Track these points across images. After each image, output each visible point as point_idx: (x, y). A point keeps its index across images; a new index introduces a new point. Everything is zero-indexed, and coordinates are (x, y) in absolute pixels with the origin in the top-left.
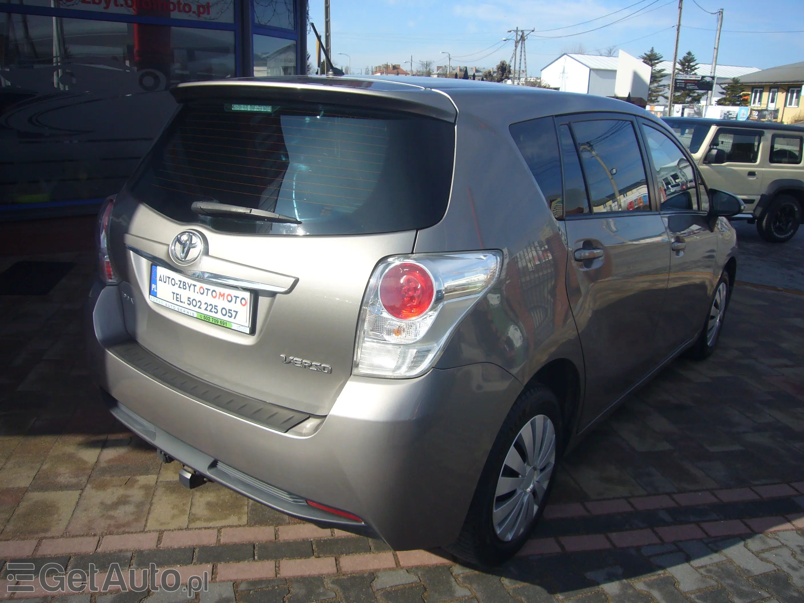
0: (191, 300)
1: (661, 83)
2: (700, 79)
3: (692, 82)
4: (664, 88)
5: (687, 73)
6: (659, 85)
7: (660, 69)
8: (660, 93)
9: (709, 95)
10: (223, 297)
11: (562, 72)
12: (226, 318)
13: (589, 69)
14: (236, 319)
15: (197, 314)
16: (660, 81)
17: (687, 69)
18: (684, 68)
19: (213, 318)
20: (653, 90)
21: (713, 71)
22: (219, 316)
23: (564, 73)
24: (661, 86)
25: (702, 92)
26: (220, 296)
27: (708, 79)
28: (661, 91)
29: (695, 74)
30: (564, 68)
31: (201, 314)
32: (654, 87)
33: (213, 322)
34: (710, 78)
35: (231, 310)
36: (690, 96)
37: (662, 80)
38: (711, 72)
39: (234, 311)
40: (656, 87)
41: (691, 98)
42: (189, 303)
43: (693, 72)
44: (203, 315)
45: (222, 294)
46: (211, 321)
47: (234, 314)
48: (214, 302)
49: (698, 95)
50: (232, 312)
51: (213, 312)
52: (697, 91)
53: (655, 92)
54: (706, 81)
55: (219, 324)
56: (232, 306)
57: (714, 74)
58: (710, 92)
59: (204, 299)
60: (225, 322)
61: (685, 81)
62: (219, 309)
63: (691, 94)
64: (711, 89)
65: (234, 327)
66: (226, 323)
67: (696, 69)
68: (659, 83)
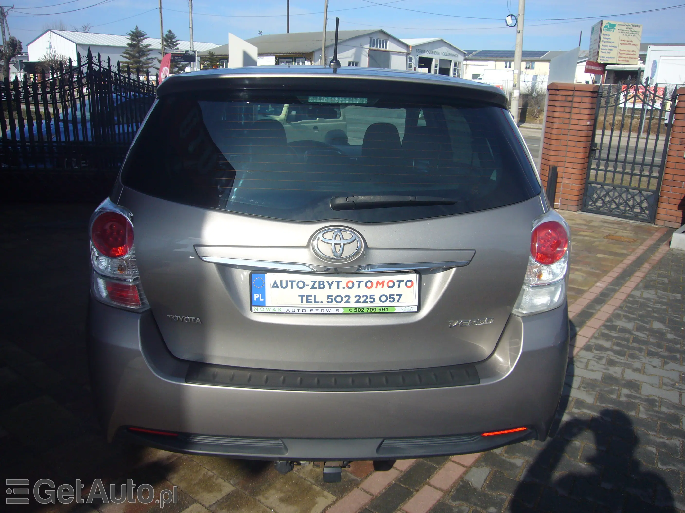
0: (333, 298)
1: (149, 57)
2: (184, 53)
3: (179, 55)
4: (152, 60)
5: (171, 47)
6: (148, 58)
7: (146, 44)
8: (150, 65)
9: (192, 66)
10: (381, 285)
11: (49, 47)
12: (387, 304)
13: (75, 44)
14: (399, 301)
15: (344, 309)
16: (148, 55)
17: (170, 45)
18: (167, 44)
19: (368, 308)
20: (144, 62)
21: (192, 46)
22: (377, 303)
23: (52, 48)
24: (150, 59)
25: (185, 63)
26: (378, 285)
27: (191, 53)
28: (150, 64)
29: (178, 49)
30: (50, 43)
31: (350, 308)
32: (144, 60)
33: (369, 311)
34: (192, 52)
35: (394, 295)
36: (177, 67)
37: (150, 54)
38: (191, 48)
39: (397, 295)
40: (145, 60)
41: (177, 69)
42: (330, 300)
43: (176, 48)
44: (353, 309)
45: (380, 282)
46: (365, 311)
47: (397, 298)
48: (368, 292)
49: (183, 66)
50: (395, 297)
51: (368, 302)
52: (182, 63)
53: (145, 64)
54: (189, 54)
55: (377, 311)
56: (395, 291)
57: (193, 48)
58: (192, 63)
59: (353, 293)
60: (385, 308)
61: (173, 55)
62: (377, 298)
63: (178, 66)
64: (194, 61)
65: (398, 310)
66: (387, 309)
67: (177, 44)
68: (148, 56)
